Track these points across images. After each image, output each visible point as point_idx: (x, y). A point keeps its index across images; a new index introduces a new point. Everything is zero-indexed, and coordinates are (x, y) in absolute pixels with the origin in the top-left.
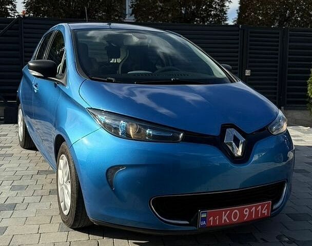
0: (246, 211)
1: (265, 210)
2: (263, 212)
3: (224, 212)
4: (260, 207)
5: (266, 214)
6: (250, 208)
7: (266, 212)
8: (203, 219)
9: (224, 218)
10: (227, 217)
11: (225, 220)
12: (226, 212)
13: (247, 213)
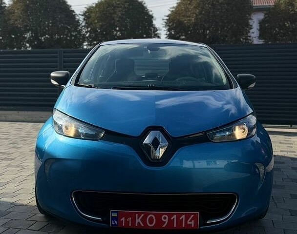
0: (165, 218)
1: (191, 221)
2: (189, 223)
3: (137, 215)
4: (183, 217)
5: (193, 226)
6: (170, 216)
7: (193, 223)
8: (114, 218)
9: (138, 221)
10: (141, 220)
11: (139, 223)
12: (139, 215)
13: (167, 221)
